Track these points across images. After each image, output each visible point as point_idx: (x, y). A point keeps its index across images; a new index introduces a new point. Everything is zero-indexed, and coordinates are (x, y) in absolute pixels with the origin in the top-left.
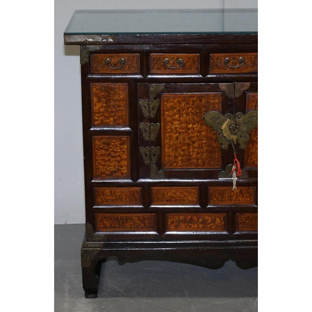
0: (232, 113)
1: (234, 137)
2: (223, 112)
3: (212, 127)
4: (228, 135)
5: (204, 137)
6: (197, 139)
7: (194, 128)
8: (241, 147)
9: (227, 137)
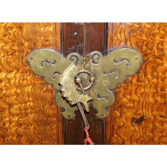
0: (81, 52)
1: (85, 99)
2: (65, 51)
3: (43, 78)
4: (73, 94)
5: (29, 96)
6: (16, 100)
7: (9, 80)
8: (99, 115)
9: (70, 99)
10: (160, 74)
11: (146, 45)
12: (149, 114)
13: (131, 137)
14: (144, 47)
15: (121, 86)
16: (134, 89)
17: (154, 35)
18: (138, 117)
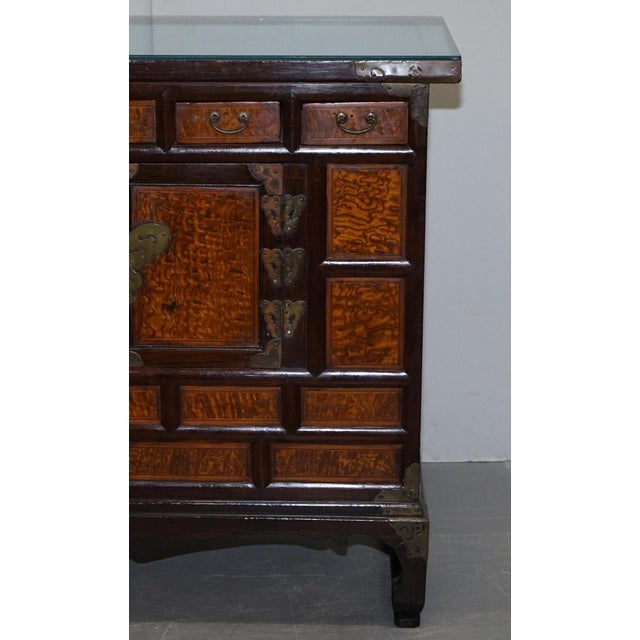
10: (192, 253)
11: (175, 220)
12: (181, 300)
13: (163, 327)
14: (172, 222)
15: (147, 268)
16: (162, 270)
17: (183, 209)
18: (170, 303)
